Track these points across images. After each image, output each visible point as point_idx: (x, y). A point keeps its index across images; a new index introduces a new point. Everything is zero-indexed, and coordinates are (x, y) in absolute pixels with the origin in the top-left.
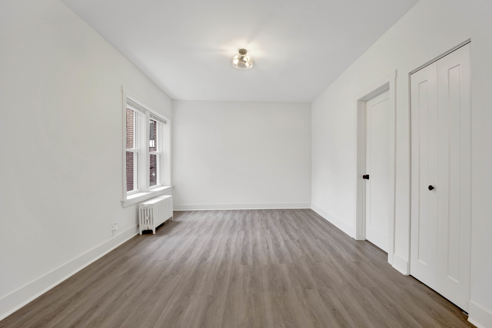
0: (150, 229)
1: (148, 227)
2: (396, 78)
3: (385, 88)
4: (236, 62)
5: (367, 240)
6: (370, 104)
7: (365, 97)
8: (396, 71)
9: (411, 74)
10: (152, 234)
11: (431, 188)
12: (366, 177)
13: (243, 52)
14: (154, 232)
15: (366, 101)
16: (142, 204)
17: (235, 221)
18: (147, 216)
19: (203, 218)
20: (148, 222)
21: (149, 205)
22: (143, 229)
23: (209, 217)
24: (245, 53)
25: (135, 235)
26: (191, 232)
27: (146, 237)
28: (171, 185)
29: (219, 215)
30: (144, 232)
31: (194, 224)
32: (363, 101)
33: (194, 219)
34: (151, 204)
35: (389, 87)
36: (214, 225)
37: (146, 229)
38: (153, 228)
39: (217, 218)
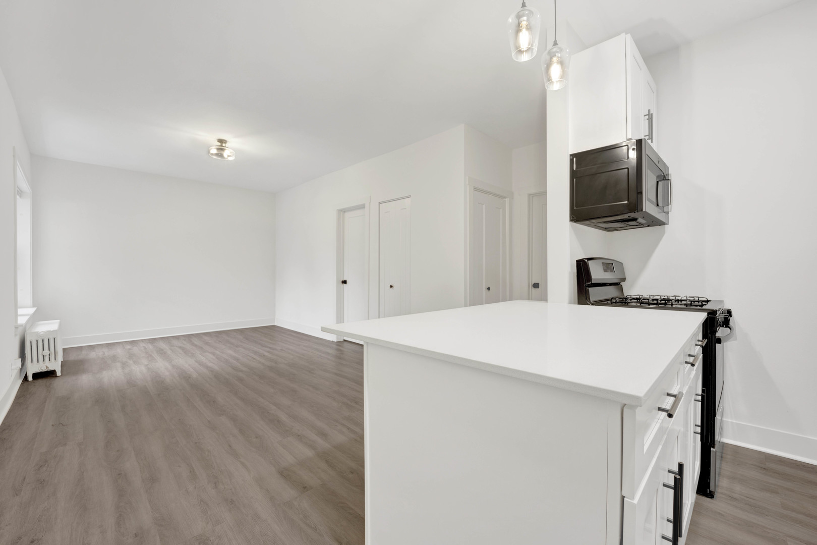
0: (51, 369)
1: (47, 366)
2: (370, 202)
3: (362, 207)
4: (214, 151)
5: (345, 340)
6: (347, 215)
7: (344, 209)
8: (370, 197)
9: (380, 203)
10: (56, 376)
11: (391, 287)
12: (345, 282)
13: (221, 141)
14: (59, 374)
15: (344, 212)
16: (33, 331)
17: (180, 347)
18: (43, 350)
19: (119, 351)
20: (47, 358)
21: (49, 332)
22: (37, 370)
23: (130, 349)
24: (225, 143)
25: (20, 382)
26: (124, 365)
27: (41, 382)
28: (34, 307)
29: (142, 345)
30: (37, 376)
31: (114, 358)
32: (342, 211)
33: (104, 354)
34: (52, 330)
35: (364, 207)
36: (153, 355)
37: (44, 369)
38: (56, 366)
39: (145, 348)
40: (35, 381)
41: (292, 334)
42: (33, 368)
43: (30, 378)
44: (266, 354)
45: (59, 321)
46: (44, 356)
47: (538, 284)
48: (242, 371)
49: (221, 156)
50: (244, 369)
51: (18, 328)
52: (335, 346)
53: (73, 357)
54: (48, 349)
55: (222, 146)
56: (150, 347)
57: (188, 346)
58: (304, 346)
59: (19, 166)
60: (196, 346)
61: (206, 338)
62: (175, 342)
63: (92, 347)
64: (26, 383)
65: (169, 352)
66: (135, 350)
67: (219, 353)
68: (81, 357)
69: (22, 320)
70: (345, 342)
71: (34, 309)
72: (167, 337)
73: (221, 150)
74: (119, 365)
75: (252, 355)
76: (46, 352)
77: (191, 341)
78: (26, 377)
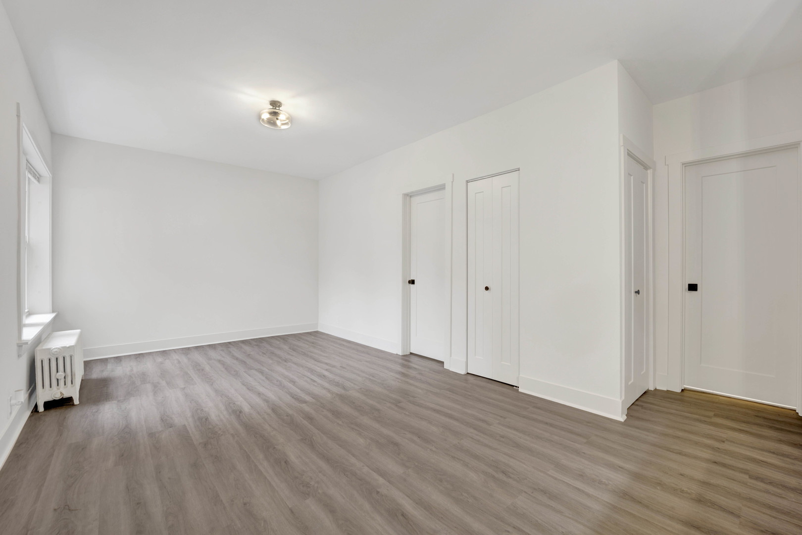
0: (66, 395)
1: (61, 393)
2: (452, 182)
3: (442, 188)
4: (266, 116)
5: (411, 354)
6: (415, 200)
7: (412, 192)
8: (453, 175)
9: (467, 182)
10: (73, 405)
11: (487, 288)
12: (412, 282)
13: (275, 104)
14: (76, 402)
15: (411, 196)
16: (44, 348)
17: (219, 361)
18: (57, 372)
19: (148, 366)
20: (62, 383)
21: (64, 348)
22: (49, 398)
23: (161, 363)
24: (279, 107)
25: (28, 413)
26: (156, 387)
27: (54, 414)
28: (53, 312)
29: (175, 357)
30: (49, 405)
31: (144, 377)
32: (408, 196)
33: (132, 370)
34: (68, 346)
35: (444, 188)
36: (189, 372)
37: (58, 397)
38: (73, 391)
39: (179, 362)
40: (47, 413)
41: (345, 343)
42: (44, 395)
43: (41, 409)
44: (326, 373)
45: (78, 331)
46: (58, 380)
47: (696, 285)
48: (305, 402)
49: (274, 124)
50: (307, 398)
51: (22, 346)
52: (401, 361)
53: (96, 374)
54: (63, 370)
55: (275, 109)
56: (184, 359)
57: (228, 360)
58: (366, 361)
59: (25, 128)
60: (237, 359)
61: (247, 348)
62: (212, 353)
63: (118, 359)
64: (36, 415)
65: (207, 368)
66: (168, 364)
67: (267, 370)
68: (105, 374)
69: (29, 334)
70: (412, 356)
71: (52, 316)
72: (202, 347)
73: (275, 114)
74: (149, 387)
75: (309, 374)
76: (61, 374)
77: (230, 352)
78: (36, 406)
